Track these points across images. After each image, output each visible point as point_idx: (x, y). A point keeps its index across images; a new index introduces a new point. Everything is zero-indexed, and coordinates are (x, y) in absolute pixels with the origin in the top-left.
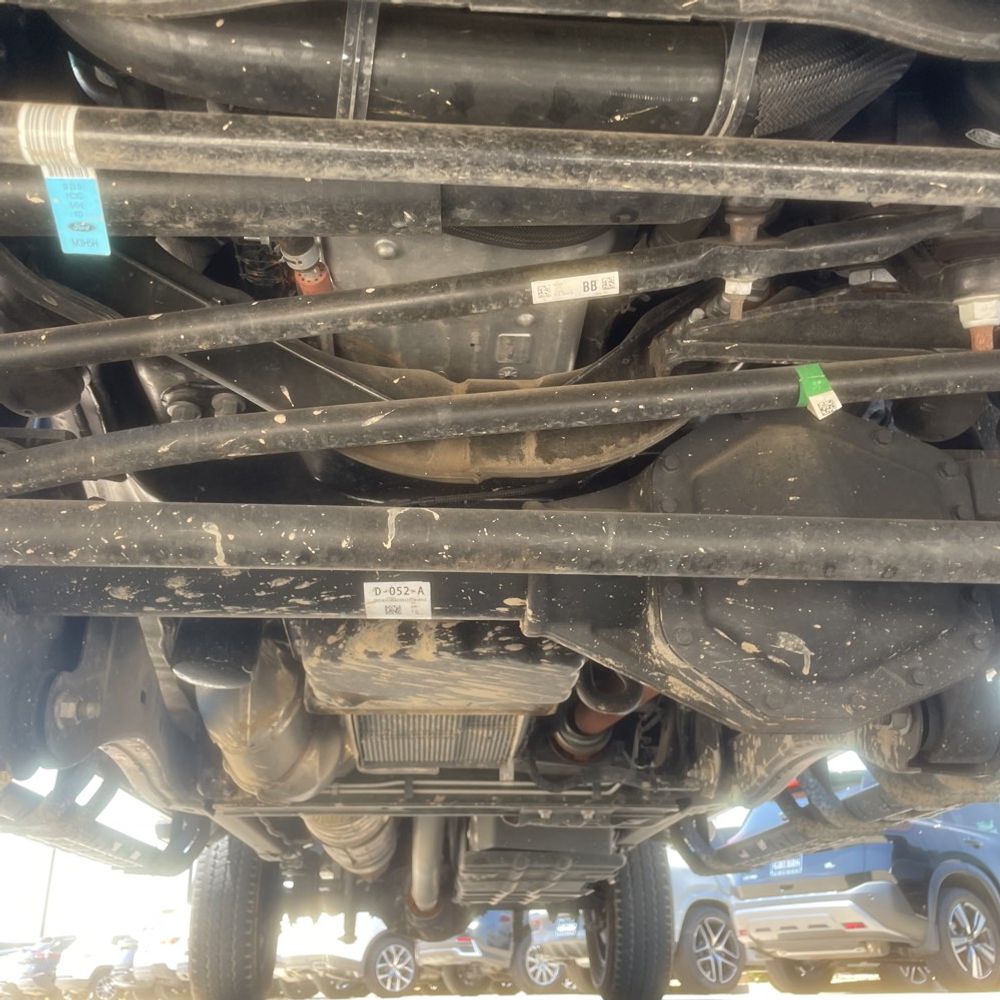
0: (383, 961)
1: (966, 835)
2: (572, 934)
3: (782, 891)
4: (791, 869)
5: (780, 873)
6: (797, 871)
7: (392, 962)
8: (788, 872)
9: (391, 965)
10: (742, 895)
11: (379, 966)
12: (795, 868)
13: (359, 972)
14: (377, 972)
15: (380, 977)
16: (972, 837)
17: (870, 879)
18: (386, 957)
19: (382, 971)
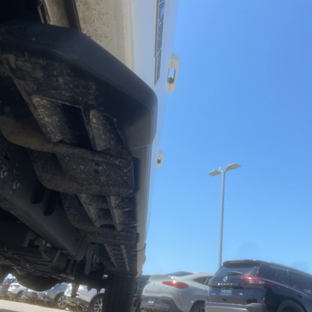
0: (97, 303)
1: (297, 292)
2: (153, 305)
3: (223, 301)
4: (227, 293)
5: (223, 294)
6: (229, 295)
7: (100, 304)
8: (226, 294)
9: (99, 305)
10: (209, 301)
11: (95, 305)
12: (229, 293)
13: (88, 306)
14: (94, 307)
15: (95, 309)
16: (299, 293)
17: (256, 302)
18: (98, 302)
19: (96, 307)
